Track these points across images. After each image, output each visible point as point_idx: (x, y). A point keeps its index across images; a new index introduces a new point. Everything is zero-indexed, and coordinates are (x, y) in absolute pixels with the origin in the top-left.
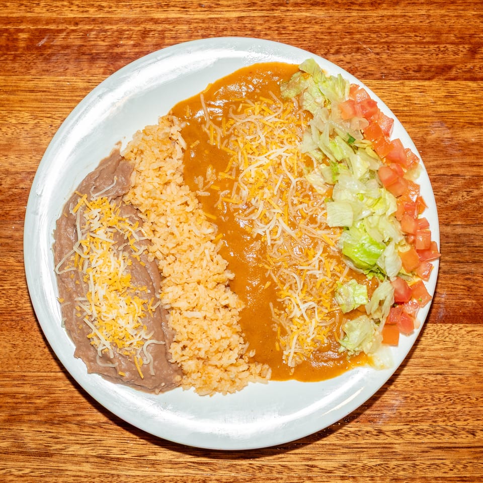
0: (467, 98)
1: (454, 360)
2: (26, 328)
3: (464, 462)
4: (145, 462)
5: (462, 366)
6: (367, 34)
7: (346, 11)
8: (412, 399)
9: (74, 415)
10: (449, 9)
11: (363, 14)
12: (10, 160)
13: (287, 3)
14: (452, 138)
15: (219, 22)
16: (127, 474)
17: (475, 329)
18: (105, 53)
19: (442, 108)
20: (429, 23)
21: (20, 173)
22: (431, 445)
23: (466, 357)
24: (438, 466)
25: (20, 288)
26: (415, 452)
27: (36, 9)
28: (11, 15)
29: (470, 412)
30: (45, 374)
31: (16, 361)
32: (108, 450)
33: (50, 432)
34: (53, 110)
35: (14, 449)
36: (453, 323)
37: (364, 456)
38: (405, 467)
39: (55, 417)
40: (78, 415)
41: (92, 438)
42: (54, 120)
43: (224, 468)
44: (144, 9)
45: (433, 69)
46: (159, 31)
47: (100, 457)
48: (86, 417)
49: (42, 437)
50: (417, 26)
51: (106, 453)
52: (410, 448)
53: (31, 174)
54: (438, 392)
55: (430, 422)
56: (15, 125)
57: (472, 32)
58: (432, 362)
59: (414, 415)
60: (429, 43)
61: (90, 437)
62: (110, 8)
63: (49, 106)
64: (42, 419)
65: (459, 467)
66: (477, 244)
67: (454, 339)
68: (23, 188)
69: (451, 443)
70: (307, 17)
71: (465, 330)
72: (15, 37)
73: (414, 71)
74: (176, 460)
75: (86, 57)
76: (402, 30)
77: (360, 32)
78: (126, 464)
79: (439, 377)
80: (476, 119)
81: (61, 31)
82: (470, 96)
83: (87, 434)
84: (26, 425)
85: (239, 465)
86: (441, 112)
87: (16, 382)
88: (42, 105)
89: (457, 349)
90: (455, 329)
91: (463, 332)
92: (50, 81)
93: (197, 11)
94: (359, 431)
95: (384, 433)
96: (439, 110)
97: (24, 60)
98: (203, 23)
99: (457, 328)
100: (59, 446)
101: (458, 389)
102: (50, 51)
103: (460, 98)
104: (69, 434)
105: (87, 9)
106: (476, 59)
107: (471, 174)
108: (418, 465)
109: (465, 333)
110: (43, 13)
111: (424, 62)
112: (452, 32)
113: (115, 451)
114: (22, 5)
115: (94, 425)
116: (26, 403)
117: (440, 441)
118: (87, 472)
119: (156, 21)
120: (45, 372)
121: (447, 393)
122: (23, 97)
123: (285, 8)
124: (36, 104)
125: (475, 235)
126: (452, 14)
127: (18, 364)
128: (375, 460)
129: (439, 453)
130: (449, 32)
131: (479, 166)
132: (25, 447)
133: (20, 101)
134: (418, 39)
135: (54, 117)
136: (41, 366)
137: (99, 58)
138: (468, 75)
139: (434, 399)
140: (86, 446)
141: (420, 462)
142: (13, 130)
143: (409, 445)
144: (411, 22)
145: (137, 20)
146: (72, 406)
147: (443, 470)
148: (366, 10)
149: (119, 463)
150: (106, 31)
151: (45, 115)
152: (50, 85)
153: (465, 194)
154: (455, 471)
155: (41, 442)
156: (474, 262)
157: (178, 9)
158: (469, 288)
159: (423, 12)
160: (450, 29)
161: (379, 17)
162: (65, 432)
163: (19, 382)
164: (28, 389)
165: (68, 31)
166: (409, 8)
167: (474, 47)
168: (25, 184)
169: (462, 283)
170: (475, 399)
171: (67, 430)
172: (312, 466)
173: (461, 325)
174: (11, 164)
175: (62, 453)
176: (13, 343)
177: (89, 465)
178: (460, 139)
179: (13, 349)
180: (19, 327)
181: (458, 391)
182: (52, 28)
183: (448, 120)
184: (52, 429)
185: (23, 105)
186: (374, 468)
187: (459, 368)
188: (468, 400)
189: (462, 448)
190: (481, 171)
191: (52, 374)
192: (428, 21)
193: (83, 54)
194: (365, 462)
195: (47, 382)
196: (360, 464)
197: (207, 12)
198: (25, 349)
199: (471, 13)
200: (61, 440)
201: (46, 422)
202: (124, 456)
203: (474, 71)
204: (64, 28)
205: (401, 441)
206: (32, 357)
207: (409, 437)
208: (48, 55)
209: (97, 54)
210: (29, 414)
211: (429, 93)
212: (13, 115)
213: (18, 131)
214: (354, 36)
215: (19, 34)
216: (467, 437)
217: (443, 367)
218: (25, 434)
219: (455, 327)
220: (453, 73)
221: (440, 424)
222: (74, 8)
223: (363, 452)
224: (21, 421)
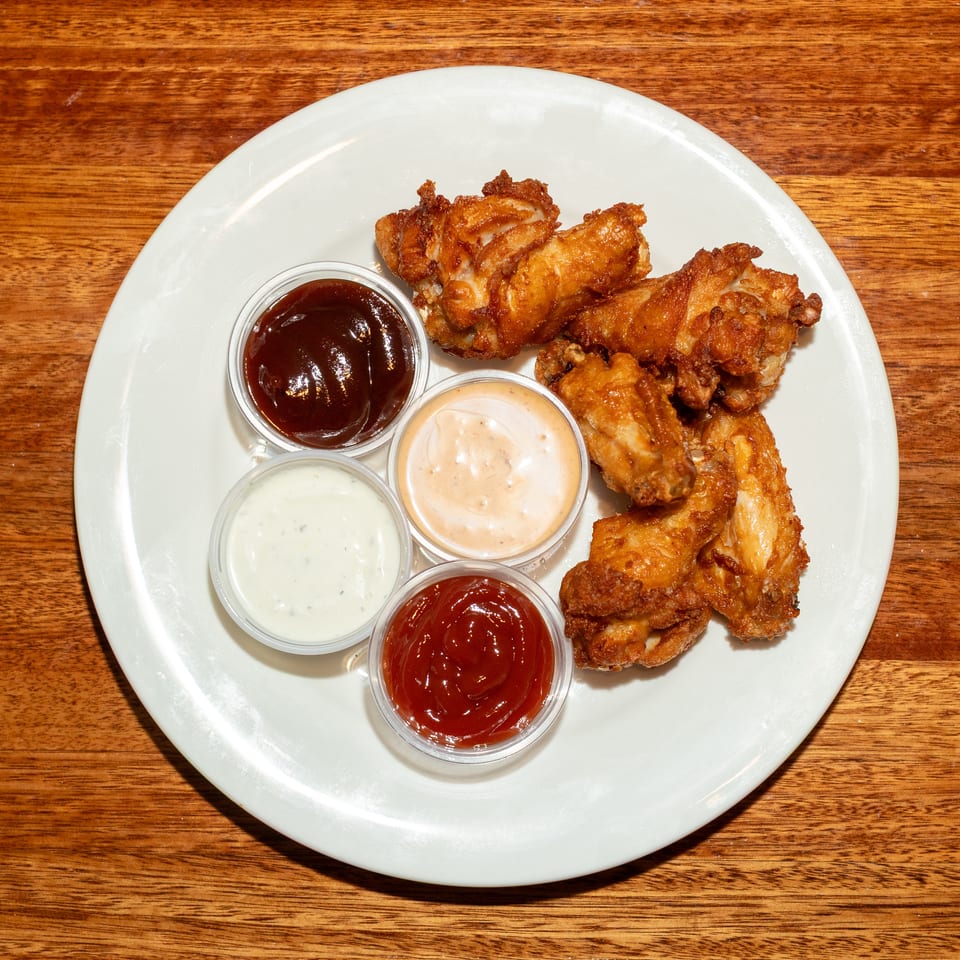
0: (913, 211)
1: (883, 733)
2: (38, 664)
3: (902, 934)
4: (270, 930)
5: (900, 744)
6: (716, 84)
7: (676, 37)
8: (800, 809)
9: (131, 837)
10: (879, 34)
11: (708, 44)
12: (10, 332)
13: (558, 22)
14: (883, 291)
15: (422, 59)
16: (235, 954)
17: (926, 670)
18: (198, 119)
19: (865, 231)
20: (840, 61)
21: (28, 358)
22: (837, 901)
23: (907, 727)
24: (850, 942)
25: (26, 585)
26: (805, 914)
27: (62, 31)
28: (12, 44)
29: (914, 835)
30: (73, 755)
31: (17, 729)
32: (198, 907)
33: (82, 871)
34: (93, 231)
35: (12, 904)
36: (882, 658)
37: (703, 921)
38: (784, 943)
39: (93, 840)
40: (139, 837)
41: (165, 884)
42: (95, 252)
43: (426, 943)
44: (275, 32)
45: (846, 154)
46: (305, 77)
47: (182, 921)
48: (155, 841)
49: (67, 881)
50: (815, 67)
51: (192, 912)
52: (793, 906)
53: (50, 359)
54: (852, 796)
55: (834, 855)
56: (18, 262)
57: (924, 79)
58: (840, 737)
59: (803, 842)
60: (838, 101)
61: (161, 880)
62: (208, 30)
63: (87, 224)
64: (68, 844)
65: (892, 944)
66: (932, 502)
67: (884, 691)
68: (33, 387)
69: (876, 897)
70: (597, 48)
71: (907, 673)
72: (20, 87)
73: (809, 157)
74: (331, 927)
75: (160, 127)
76: (787, 76)
77: (702, 80)
78: (233, 935)
79: (854, 766)
80: (932, 252)
81: (111, 76)
82: (920, 206)
83: (155, 874)
84: (37, 856)
85: (455, 938)
86: (862, 238)
87: (17, 772)
88: (73, 222)
89: (890, 711)
90: (887, 670)
91: (902, 675)
92: (89, 175)
93: (379, 37)
94: (694, 872)
95: (743, 877)
96: (856, 234)
97: (36, 133)
98: (392, 60)
99: (890, 669)
100: (100, 899)
101: (891, 789)
102: (88, 116)
103: (900, 210)
104: (121, 873)
105: (162, 32)
106: (933, 133)
107: (920, 362)
108: (810, 941)
109: (906, 678)
110: (77, 40)
111: (828, 140)
112: (884, 80)
113: (210, 908)
114: (35, 23)
115: (170, 856)
116: (36, 813)
117: (855, 893)
118: (154, 951)
119: (299, 57)
120: (75, 751)
121: (869, 797)
122: (37, 206)
123: (555, 31)
124: (61, 221)
125: (927, 483)
126: (885, 45)
127: (20, 736)
128: (725, 930)
129: (851, 917)
130: (878, 80)
131: (935, 346)
132: (34, 900)
133: (30, 214)
134: (817, 93)
135: (97, 245)
136: (67, 740)
137: (184, 130)
138: (917, 165)
139: (844, 808)
140: (153, 898)
141: (814, 934)
142: (15, 272)
143: (791, 899)
144: (804, 59)
145: (262, 55)
146: (128, 819)
147: (861, 951)
148: (715, 36)
149: (219, 933)
150: (200, 75)
151: (77, 242)
152: (90, 183)
153: (907, 401)
154: (884, 952)
155: (65, 890)
156: (925, 538)
157: (343, 32)
158: (915, 590)
159: (828, 40)
160: (880, 74)
161: (740, 49)
162: (113, 870)
163: (24, 771)
164: (40, 786)
165: (123, 76)
166: (801, 31)
167: (928, 110)
168: (38, 380)
169: (901, 580)
170: (924, 810)
171: (117, 867)
172: (601, 941)
173: (899, 663)
174: (10, 338)
175: (108, 911)
176: (12, 693)
177: (159, 936)
178: (899, 292)
179: (12, 707)
180: (23, 663)
181: (891, 795)
182: (93, 69)
183: (876, 255)
184: (87, 864)
185: (35, 222)
186: (724, 945)
187: (894, 748)
188: (910, 811)
189: (899, 906)
190: (940, 356)
191: (88, 756)
192: (837, 58)
193: (155, 121)
194: (704, 934)
195: (78, 772)
196: (696, 938)
197: (399, 39)
198: (35, 705)
199: (921, 42)
200: (105, 886)
201: (75, 851)
202: (229, 919)
203: (927, 157)
204: (116, 69)
205: (777, 892)
206: (50, 721)
207: (793, 884)
208: (85, 123)
209: (182, 121)
210: (42, 835)
211: (839, 201)
212: (15, 241)
213: (25, 274)
214: (690, 87)
215: (29, 82)
216: (908, 884)
217: (862, 746)
218: (34, 874)
219: (887, 667)
220: (886, 162)
221: (855, 858)
222: (138, 30)
223: (701, 913)
224: (26, 849)
